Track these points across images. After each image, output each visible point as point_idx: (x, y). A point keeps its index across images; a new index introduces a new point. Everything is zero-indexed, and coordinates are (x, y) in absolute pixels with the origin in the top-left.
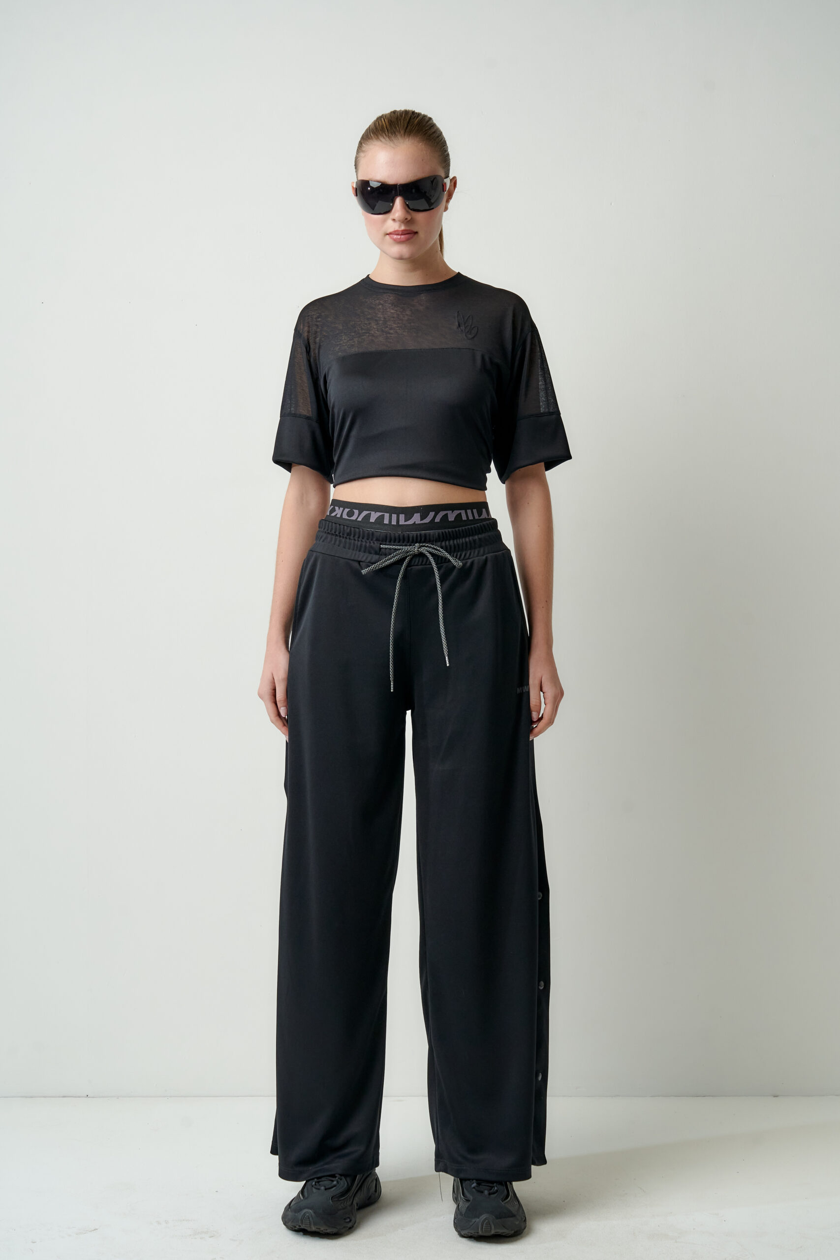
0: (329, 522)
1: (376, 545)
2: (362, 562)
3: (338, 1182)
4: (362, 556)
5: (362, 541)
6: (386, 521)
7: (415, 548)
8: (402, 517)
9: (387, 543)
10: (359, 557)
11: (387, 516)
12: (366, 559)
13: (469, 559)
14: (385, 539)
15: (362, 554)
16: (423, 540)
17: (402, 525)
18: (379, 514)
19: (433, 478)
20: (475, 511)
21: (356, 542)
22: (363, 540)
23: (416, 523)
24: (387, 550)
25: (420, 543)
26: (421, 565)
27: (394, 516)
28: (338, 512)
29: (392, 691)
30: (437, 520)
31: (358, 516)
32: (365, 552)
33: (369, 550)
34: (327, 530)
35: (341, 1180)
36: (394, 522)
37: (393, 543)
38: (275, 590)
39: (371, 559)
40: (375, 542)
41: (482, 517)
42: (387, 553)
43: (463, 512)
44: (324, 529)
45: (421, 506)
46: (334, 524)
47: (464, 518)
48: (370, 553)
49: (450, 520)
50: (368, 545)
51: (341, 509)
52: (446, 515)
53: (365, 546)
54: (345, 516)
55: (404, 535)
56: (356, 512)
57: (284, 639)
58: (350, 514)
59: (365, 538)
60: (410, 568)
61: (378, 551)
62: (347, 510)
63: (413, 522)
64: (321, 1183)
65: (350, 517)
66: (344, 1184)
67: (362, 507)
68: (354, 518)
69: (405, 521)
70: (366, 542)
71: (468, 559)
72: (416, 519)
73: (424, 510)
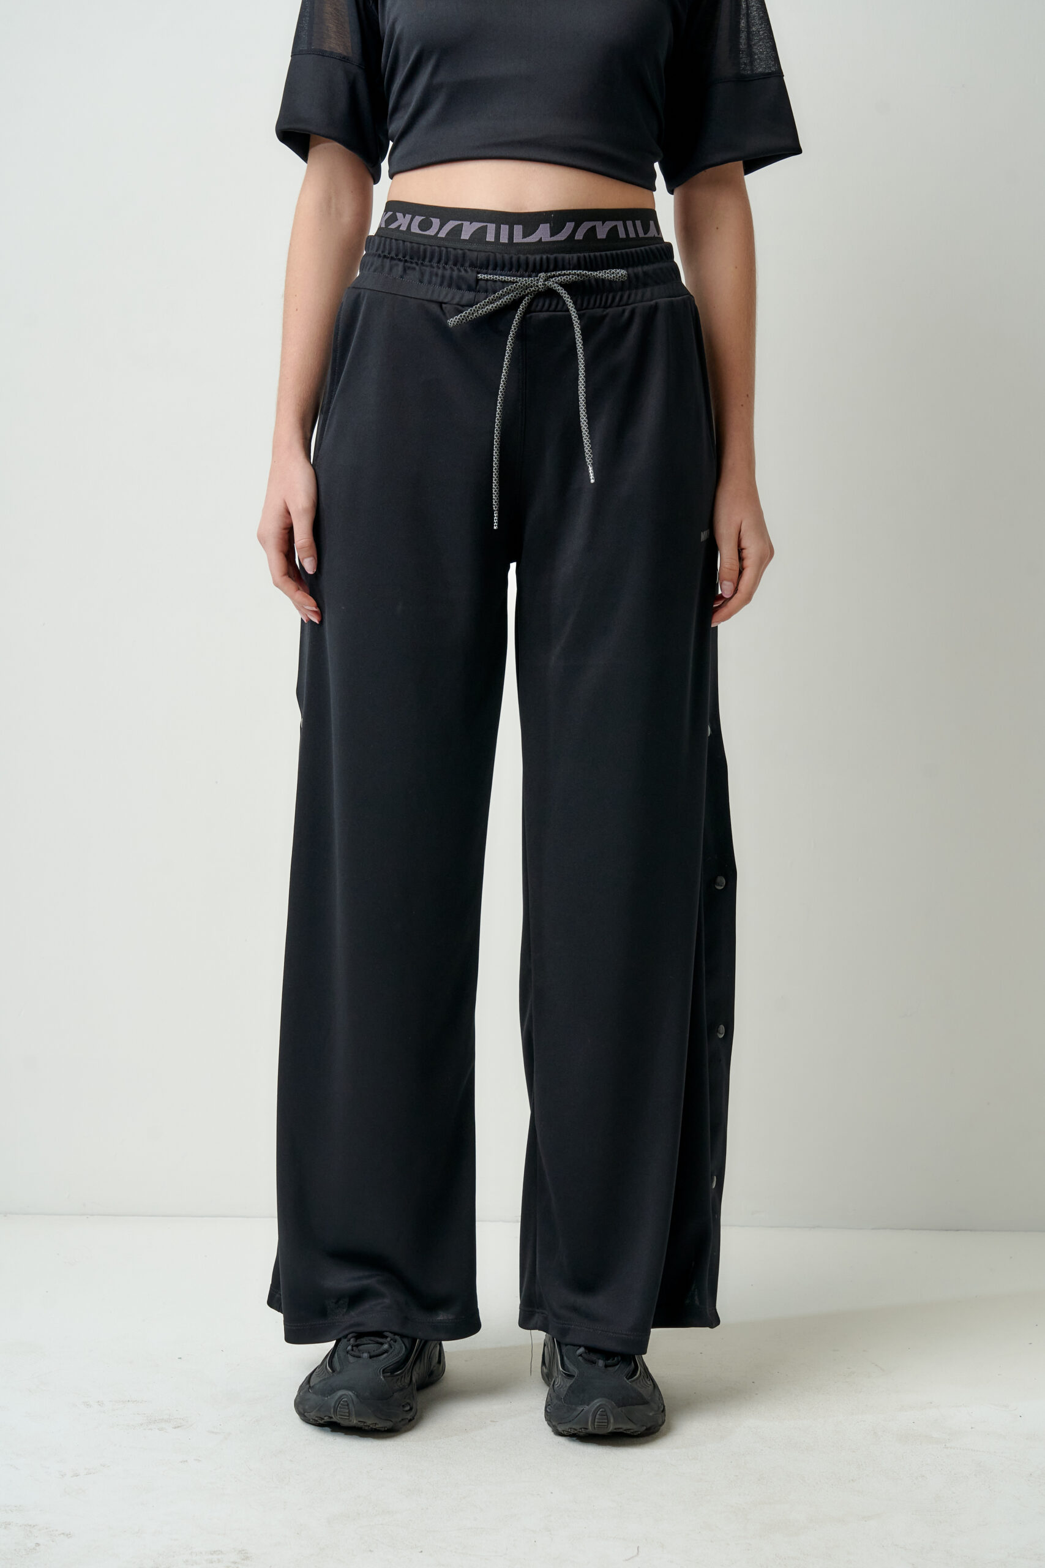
0: (386, 238)
1: (470, 275)
2: (445, 303)
3: (390, 1346)
4: (445, 294)
5: (444, 267)
6: (490, 237)
7: (540, 281)
8: (518, 230)
9: (490, 271)
10: (439, 296)
11: (491, 228)
12: (453, 298)
13: (627, 304)
14: (485, 266)
15: (445, 290)
16: (552, 267)
17: (518, 243)
18: (477, 225)
19: (574, 163)
20: (638, 223)
21: (435, 270)
22: (447, 267)
23: (543, 241)
24: (489, 283)
25: (546, 272)
26: (548, 310)
27: (505, 229)
28: (403, 221)
29: (495, 528)
30: (579, 236)
31: (440, 229)
32: (450, 286)
33: (455, 284)
34: (383, 252)
35: (395, 1342)
36: (504, 239)
37: (499, 272)
38: (283, 358)
39: (461, 298)
40: (469, 270)
41: (650, 235)
42: (489, 288)
43: (620, 225)
44: (377, 251)
45: (551, 212)
46: (393, 241)
47: (622, 235)
48: (459, 288)
49: (599, 237)
50: (455, 273)
51: (409, 217)
52: (593, 229)
53: (451, 277)
54: (415, 229)
55: (519, 259)
56: (436, 222)
57: (301, 441)
58: (425, 225)
59: (451, 263)
60: (528, 316)
61: (474, 284)
62: (418, 219)
63: (537, 240)
64: (361, 1347)
65: (426, 231)
66: (401, 1348)
67: (445, 214)
68: (431, 232)
69: (524, 237)
70: (452, 270)
71: (625, 305)
72: (543, 233)
73: (557, 219)
